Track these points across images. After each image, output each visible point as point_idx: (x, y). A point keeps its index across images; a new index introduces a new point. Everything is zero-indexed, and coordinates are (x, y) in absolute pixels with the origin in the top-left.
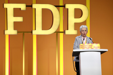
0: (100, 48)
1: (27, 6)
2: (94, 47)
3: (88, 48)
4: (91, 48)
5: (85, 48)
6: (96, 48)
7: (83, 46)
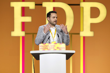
0: (65, 49)
1: (36, 5)
2: (57, 48)
3: (50, 49)
4: (53, 49)
5: (46, 50)
6: (59, 49)
7: (43, 46)
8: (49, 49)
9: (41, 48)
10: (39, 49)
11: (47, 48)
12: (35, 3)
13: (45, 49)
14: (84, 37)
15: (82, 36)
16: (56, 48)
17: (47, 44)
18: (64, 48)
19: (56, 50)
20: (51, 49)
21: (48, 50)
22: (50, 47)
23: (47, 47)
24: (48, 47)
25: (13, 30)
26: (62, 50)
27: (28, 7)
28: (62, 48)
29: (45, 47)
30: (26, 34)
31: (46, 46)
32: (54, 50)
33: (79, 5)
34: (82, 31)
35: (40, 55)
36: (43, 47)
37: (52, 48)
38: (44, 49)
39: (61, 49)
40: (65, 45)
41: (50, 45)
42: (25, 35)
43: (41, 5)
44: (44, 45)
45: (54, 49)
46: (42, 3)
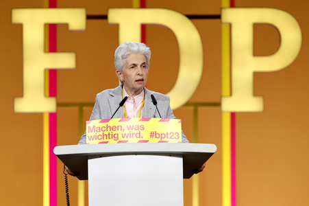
0: (180, 140)
1: (89, 17)
2: (152, 135)
3: (125, 139)
4: (135, 140)
5: (111, 141)
6: (160, 139)
7: (100, 129)
8: (121, 138)
9: (93, 134)
10: (88, 141)
11: (113, 136)
12: (87, 11)
13: (108, 140)
14: (233, 115)
15: (226, 112)
16: (145, 135)
17: (114, 122)
18: (175, 136)
19: (147, 141)
20: (129, 139)
21: (119, 142)
22: (127, 132)
23: (114, 133)
24: (120, 132)
25: (21, 95)
26: (171, 141)
27: (66, 25)
28: (169, 136)
29: (106, 133)
30: (59, 105)
31: (112, 128)
32: (140, 141)
33: (219, 17)
34: (226, 96)
35: (89, 161)
36: (101, 133)
37: (131, 135)
38: (105, 140)
39: (166, 139)
40: (180, 124)
41: (124, 124)
42: (57, 109)
43: (105, 17)
44: (104, 124)
45: (141, 139)
46: (107, 12)
